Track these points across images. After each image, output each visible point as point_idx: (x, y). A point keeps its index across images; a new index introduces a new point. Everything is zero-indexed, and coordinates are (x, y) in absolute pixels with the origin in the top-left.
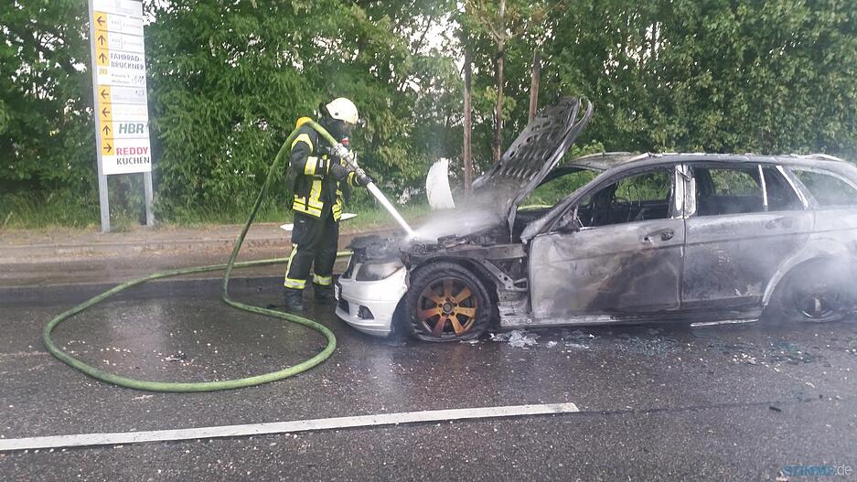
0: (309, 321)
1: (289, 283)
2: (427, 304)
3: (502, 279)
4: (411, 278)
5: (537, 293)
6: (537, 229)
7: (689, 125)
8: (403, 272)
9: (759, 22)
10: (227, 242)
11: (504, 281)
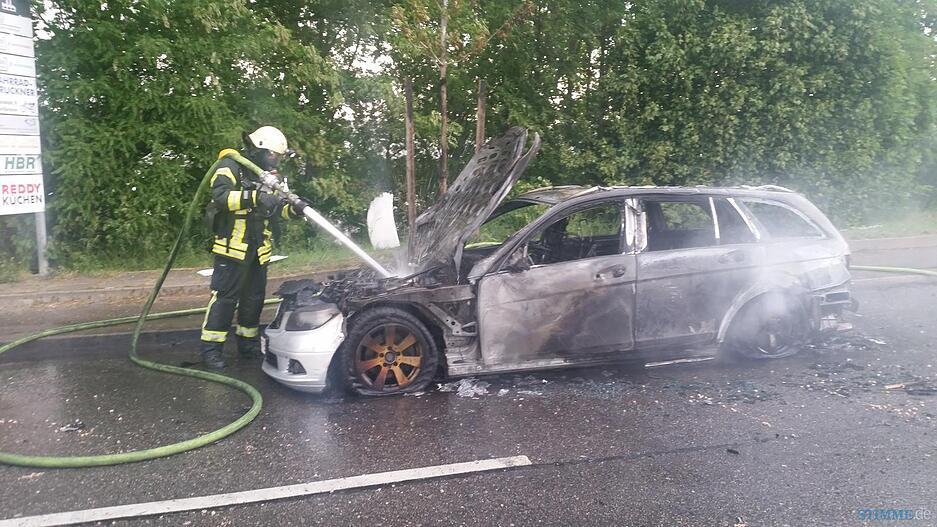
0: (231, 379)
1: (207, 336)
2: (367, 355)
3: (449, 323)
4: (348, 326)
5: (487, 338)
6: (485, 268)
7: (639, 155)
8: (339, 320)
9: (706, 50)
10: (134, 291)
11: (450, 325)
